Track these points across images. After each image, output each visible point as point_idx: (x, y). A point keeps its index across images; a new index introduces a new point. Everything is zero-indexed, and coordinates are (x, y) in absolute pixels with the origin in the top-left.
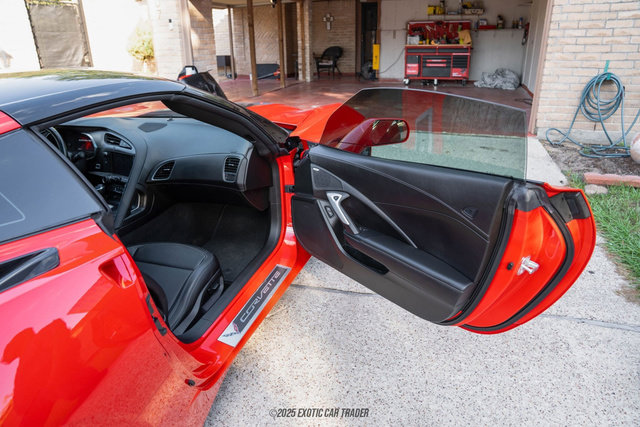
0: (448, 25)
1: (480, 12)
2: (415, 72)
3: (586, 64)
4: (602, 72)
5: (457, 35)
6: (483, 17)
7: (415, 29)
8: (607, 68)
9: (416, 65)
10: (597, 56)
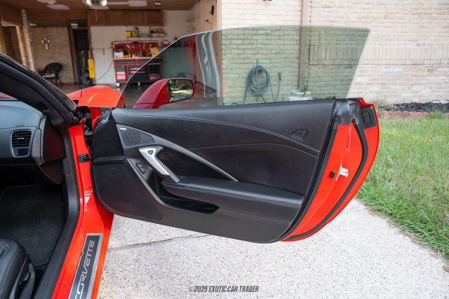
0: (142, 44)
1: (163, 35)
2: (123, 77)
3: (246, 61)
4: (255, 65)
5: (149, 51)
6: (165, 38)
7: (118, 48)
8: (257, 63)
9: (123, 73)
10: (251, 56)
